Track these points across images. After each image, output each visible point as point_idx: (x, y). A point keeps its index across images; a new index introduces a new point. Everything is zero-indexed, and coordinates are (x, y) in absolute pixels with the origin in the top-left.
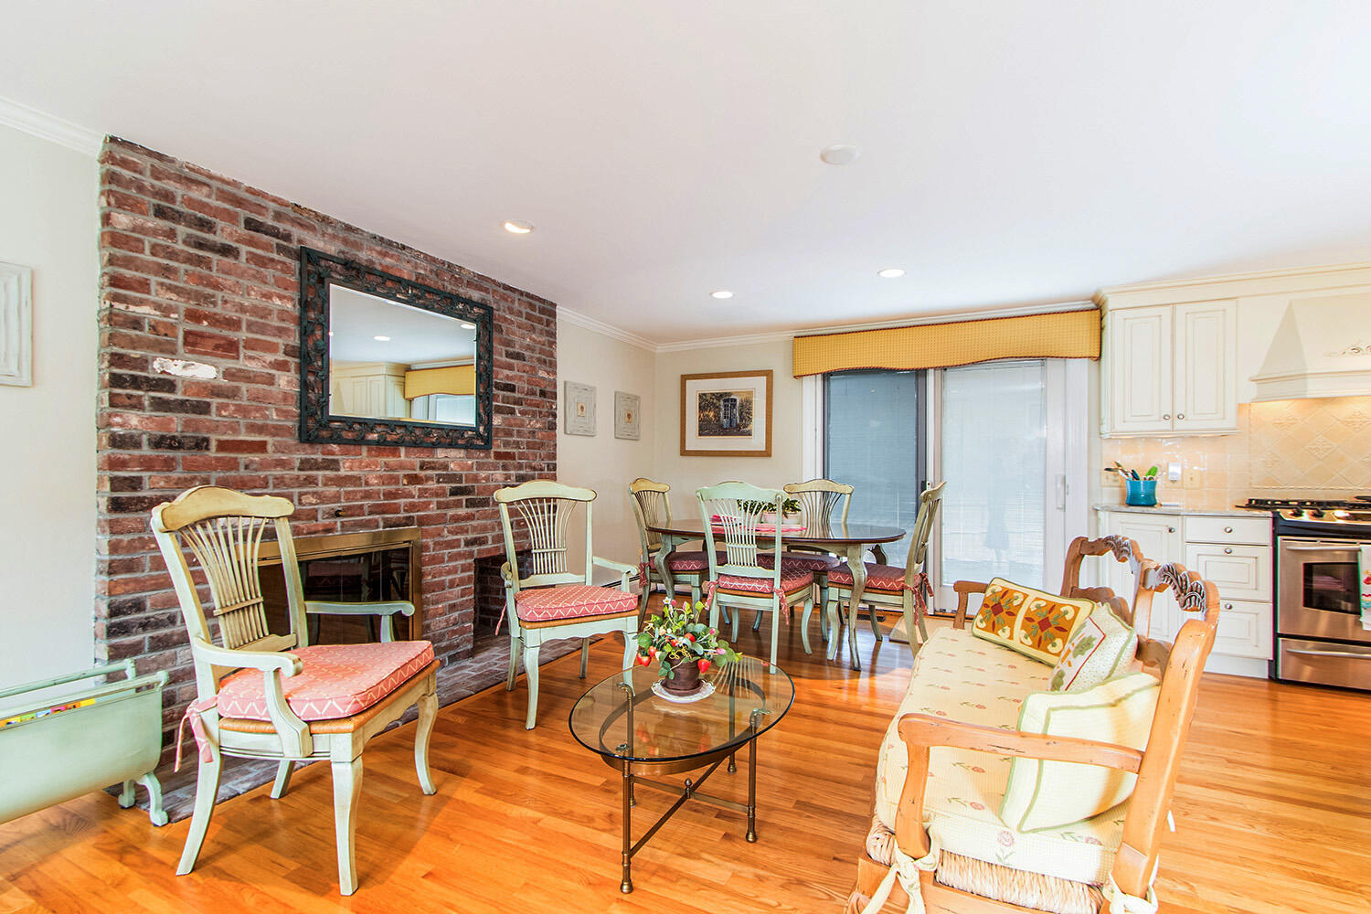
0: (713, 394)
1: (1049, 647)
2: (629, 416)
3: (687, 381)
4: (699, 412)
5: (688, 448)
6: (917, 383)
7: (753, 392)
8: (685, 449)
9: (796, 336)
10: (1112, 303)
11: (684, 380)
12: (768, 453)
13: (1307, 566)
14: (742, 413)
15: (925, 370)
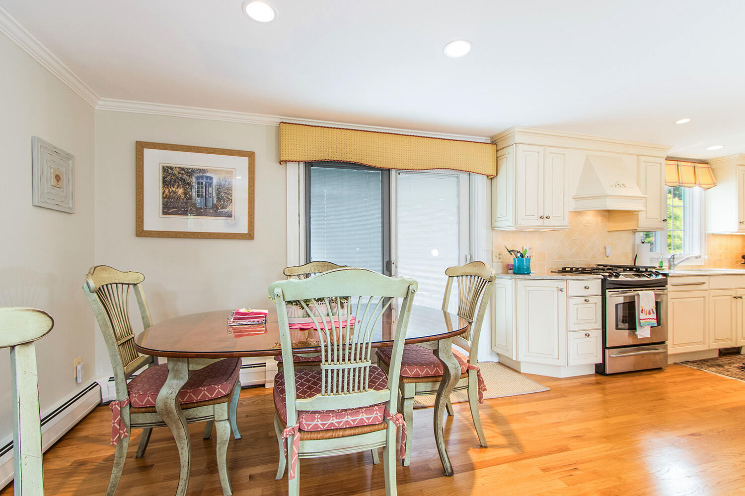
0: (182, 169)
2: (58, 178)
3: (145, 149)
4: (163, 187)
5: (147, 227)
6: (382, 182)
7: (232, 171)
8: (143, 229)
9: (282, 122)
10: (518, 138)
11: (141, 147)
12: (250, 236)
13: (617, 305)
14: (219, 193)
15: (389, 170)
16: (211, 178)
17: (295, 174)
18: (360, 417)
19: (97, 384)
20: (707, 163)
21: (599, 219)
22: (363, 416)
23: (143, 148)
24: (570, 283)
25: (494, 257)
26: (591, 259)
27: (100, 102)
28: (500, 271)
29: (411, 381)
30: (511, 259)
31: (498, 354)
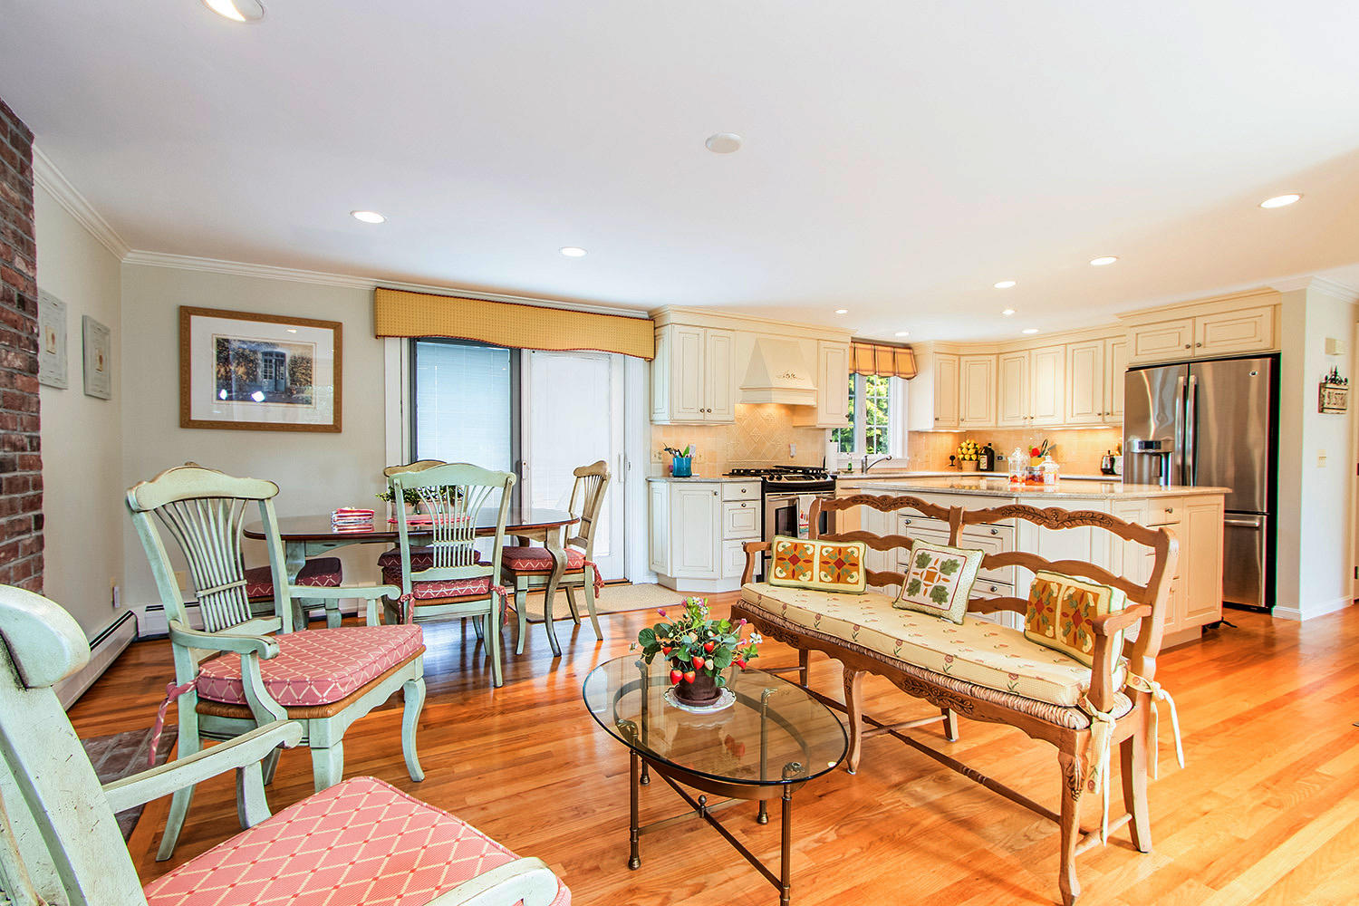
0: (244, 343)
1: (849, 579)
2: (100, 359)
3: (192, 317)
4: (218, 365)
5: (196, 415)
6: (511, 362)
7: (312, 347)
8: (190, 417)
9: (380, 288)
10: (673, 318)
11: (186, 314)
12: (336, 428)
13: (777, 511)
14: (294, 373)
15: (520, 350)
16: (283, 355)
17: (395, 352)
18: (467, 587)
19: (133, 614)
20: (910, 348)
21: (783, 411)
22: (470, 587)
23: (190, 314)
24: (725, 485)
25: (653, 456)
26: (773, 459)
27: (129, 255)
28: (661, 473)
29: (523, 573)
30: (670, 459)
31: (657, 574)
